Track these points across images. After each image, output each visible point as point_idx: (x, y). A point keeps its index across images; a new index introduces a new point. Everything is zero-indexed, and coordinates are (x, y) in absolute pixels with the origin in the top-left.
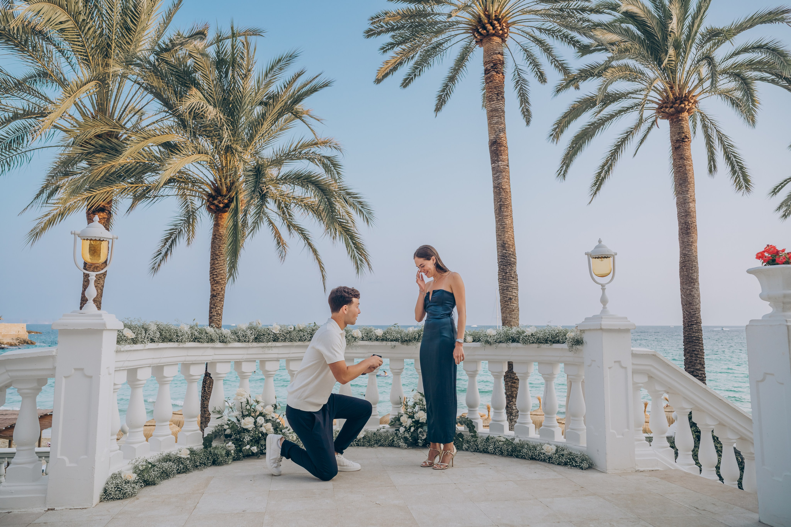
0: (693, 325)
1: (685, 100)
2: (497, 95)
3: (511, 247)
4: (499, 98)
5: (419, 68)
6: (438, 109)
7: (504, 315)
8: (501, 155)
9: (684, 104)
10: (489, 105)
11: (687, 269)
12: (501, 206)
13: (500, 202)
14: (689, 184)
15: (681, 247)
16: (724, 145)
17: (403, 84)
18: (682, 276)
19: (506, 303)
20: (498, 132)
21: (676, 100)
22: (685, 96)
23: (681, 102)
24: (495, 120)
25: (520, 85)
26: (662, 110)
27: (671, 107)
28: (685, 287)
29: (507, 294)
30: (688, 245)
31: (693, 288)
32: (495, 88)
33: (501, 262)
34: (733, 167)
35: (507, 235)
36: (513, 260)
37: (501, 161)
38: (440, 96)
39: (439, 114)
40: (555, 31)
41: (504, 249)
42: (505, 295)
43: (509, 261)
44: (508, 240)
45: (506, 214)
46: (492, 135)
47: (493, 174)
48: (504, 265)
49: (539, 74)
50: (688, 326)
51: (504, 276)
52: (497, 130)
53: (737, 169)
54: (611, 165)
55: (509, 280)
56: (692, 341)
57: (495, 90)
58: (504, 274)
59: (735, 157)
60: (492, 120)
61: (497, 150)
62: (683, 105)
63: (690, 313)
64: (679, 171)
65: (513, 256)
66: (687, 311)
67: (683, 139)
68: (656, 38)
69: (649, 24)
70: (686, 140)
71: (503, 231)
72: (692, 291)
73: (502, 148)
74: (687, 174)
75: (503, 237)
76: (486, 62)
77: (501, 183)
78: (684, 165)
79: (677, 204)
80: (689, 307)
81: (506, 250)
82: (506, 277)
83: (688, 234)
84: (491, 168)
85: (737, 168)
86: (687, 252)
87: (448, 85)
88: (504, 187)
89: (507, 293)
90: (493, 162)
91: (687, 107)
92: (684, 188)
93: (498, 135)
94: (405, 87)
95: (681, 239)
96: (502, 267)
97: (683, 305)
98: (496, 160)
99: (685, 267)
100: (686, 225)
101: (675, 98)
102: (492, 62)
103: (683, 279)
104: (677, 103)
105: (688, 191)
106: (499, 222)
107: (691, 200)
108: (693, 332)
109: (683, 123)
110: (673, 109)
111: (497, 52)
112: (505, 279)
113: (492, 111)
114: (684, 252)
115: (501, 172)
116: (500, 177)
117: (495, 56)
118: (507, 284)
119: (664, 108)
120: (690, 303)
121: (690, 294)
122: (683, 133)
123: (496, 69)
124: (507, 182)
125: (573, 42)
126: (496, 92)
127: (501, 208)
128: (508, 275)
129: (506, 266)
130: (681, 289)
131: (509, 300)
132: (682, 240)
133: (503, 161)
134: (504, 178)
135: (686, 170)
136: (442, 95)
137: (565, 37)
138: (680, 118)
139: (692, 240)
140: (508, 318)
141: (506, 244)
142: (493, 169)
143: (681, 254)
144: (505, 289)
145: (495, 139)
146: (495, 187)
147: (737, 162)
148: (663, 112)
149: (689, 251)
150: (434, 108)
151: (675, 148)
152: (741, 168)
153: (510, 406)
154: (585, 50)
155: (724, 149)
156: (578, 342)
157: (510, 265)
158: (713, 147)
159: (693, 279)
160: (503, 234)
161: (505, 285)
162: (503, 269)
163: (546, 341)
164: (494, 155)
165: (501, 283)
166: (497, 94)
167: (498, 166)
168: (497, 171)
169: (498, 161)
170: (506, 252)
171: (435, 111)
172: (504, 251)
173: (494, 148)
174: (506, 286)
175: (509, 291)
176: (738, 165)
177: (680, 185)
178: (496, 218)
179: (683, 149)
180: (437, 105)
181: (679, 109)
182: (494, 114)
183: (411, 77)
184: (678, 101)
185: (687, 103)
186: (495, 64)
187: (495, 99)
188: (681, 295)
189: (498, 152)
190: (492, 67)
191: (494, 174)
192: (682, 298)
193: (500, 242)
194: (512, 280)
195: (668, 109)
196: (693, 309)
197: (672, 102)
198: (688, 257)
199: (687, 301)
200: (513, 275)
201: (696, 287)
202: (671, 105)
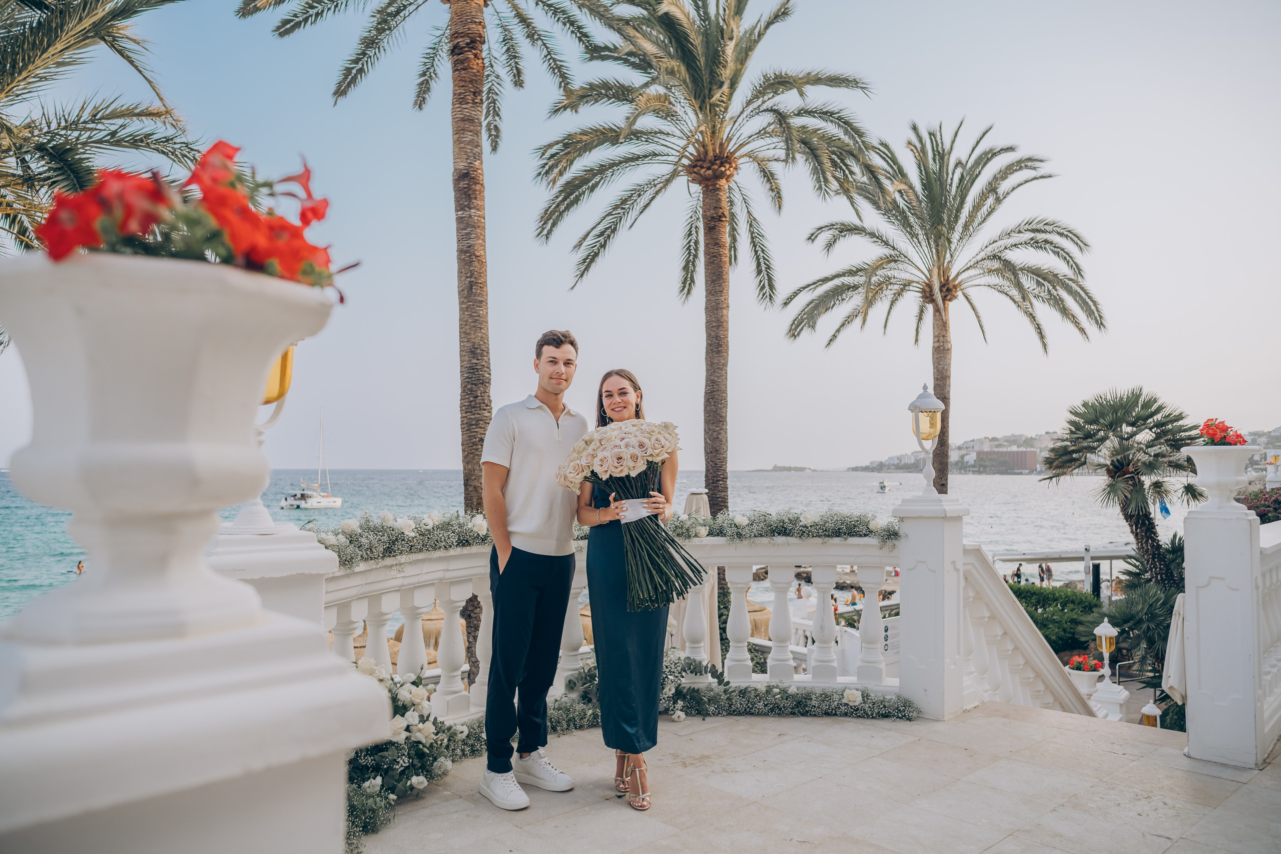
0: (719, 481)
1: (726, 162)
2: (474, 95)
3: (485, 354)
4: (476, 101)
5: (317, 7)
6: (340, 92)
7: (470, 466)
8: (476, 198)
9: (725, 167)
10: (458, 109)
11: (715, 402)
12: (471, 285)
13: (471, 277)
14: (724, 282)
15: (707, 370)
16: (752, 233)
17: (278, 28)
18: (707, 411)
19: (475, 447)
20: (472, 158)
21: (715, 160)
22: (727, 157)
23: (722, 165)
24: (468, 137)
25: (490, 84)
26: (695, 170)
27: (709, 168)
28: (712, 427)
29: (477, 432)
30: (718, 368)
31: (721, 429)
32: (471, 82)
33: (468, 377)
34: (759, 265)
35: (480, 334)
36: (487, 375)
37: (474, 208)
38: (348, 70)
39: (341, 100)
40: (558, 9)
41: (474, 358)
42: (472, 434)
43: (481, 378)
44: (481, 343)
45: (480, 299)
46: (462, 162)
47: (459, 230)
48: (472, 384)
49: (515, 71)
50: (713, 483)
51: (471, 402)
52: (470, 154)
53: (763, 269)
54: (609, 236)
55: (480, 410)
56: (717, 504)
57: (470, 86)
58: (472, 399)
59: (763, 251)
60: (462, 136)
61: (469, 188)
62: (723, 169)
63: (716, 464)
64: (713, 263)
65: (488, 370)
66: (712, 462)
67: (720, 217)
68: (698, 63)
69: (691, 40)
70: (724, 219)
71: (474, 327)
72: (720, 434)
73: (478, 187)
74: (722, 268)
75: (473, 336)
76: (456, 33)
77: (473, 245)
78: (720, 255)
79: (706, 308)
80: (715, 456)
81: (478, 360)
82: (476, 404)
83: (719, 352)
84: (455, 217)
85: (763, 267)
86: (716, 379)
87: (367, 54)
88: (477, 254)
89: (476, 430)
90: (460, 207)
91: (728, 173)
92: (717, 288)
93: (471, 163)
94: (282, 35)
95: (709, 359)
96: (469, 386)
97: (707, 453)
98: (466, 206)
99: (712, 399)
100: (717, 339)
101: (715, 156)
102: (467, 35)
103: (709, 416)
104: (716, 164)
105: (722, 291)
106: (467, 311)
107: (724, 306)
108: (719, 491)
109: (721, 194)
110: (710, 172)
111: (477, 20)
112: (474, 407)
113: (463, 120)
114: (712, 378)
115: (474, 227)
116: (473, 236)
117: (474, 26)
118: (477, 416)
119: (698, 168)
120: (717, 451)
121: (718, 438)
122: (721, 208)
123: (475, 49)
124: (482, 246)
125: (582, 36)
126: (472, 90)
127: (471, 288)
128: (479, 400)
129: (476, 385)
130: (705, 430)
131: (479, 441)
132: (710, 361)
133: (478, 210)
134: (478, 238)
135: (721, 261)
136: (353, 68)
137: (571, 22)
138: (718, 186)
139: (723, 361)
140: (476, 472)
141: (477, 348)
142: (460, 220)
143: (707, 381)
144: (473, 423)
145: (467, 170)
146: (461, 251)
147: (764, 258)
148: (695, 173)
149: (718, 377)
150: (333, 88)
151: (709, 228)
152: (768, 267)
153: (475, 615)
154: (595, 52)
155: (752, 238)
156: (891, 535)
157: (482, 383)
158: (736, 230)
159: (721, 417)
160: (473, 332)
161: (473, 417)
162: (471, 390)
163: (837, 533)
164: (464, 196)
165: (466, 412)
166: (474, 93)
167: (470, 216)
168: (468, 225)
169: (470, 208)
170: (477, 362)
171: (335, 94)
172: (474, 361)
173: (463, 184)
174: (475, 418)
175: (480, 428)
176: (765, 263)
177: (713, 281)
178: (461, 303)
179: (719, 231)
180: (340, 84)
181: (717, 173)
182: (467, 126)
183: (297, 19)
184: (718, 162)
185: (728, 166)
186: (473, 41)
187: (471, 101)
188: (705, 439)
189: (470, 192)
190: (467, 44)
191: (462, 229)
192: (706, 442)
193: (468, 344)
194: (484, 410)
195: (704, 170)
196: (719, 459)
197: (710, 161)
198: (717, 385)
199: (713, 447)
200: (486, 402)
201: (724, 427)
202: (709, 165)
